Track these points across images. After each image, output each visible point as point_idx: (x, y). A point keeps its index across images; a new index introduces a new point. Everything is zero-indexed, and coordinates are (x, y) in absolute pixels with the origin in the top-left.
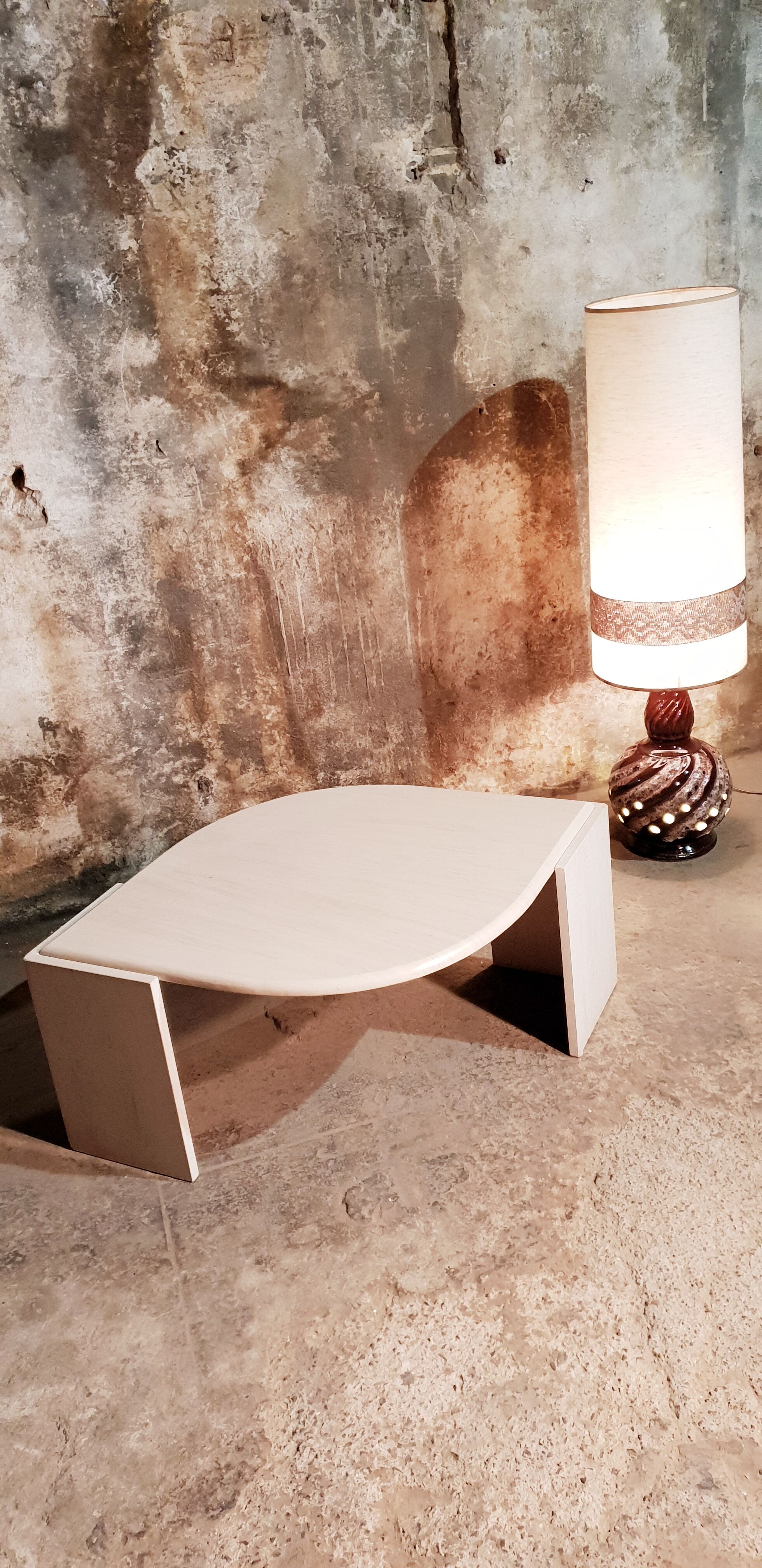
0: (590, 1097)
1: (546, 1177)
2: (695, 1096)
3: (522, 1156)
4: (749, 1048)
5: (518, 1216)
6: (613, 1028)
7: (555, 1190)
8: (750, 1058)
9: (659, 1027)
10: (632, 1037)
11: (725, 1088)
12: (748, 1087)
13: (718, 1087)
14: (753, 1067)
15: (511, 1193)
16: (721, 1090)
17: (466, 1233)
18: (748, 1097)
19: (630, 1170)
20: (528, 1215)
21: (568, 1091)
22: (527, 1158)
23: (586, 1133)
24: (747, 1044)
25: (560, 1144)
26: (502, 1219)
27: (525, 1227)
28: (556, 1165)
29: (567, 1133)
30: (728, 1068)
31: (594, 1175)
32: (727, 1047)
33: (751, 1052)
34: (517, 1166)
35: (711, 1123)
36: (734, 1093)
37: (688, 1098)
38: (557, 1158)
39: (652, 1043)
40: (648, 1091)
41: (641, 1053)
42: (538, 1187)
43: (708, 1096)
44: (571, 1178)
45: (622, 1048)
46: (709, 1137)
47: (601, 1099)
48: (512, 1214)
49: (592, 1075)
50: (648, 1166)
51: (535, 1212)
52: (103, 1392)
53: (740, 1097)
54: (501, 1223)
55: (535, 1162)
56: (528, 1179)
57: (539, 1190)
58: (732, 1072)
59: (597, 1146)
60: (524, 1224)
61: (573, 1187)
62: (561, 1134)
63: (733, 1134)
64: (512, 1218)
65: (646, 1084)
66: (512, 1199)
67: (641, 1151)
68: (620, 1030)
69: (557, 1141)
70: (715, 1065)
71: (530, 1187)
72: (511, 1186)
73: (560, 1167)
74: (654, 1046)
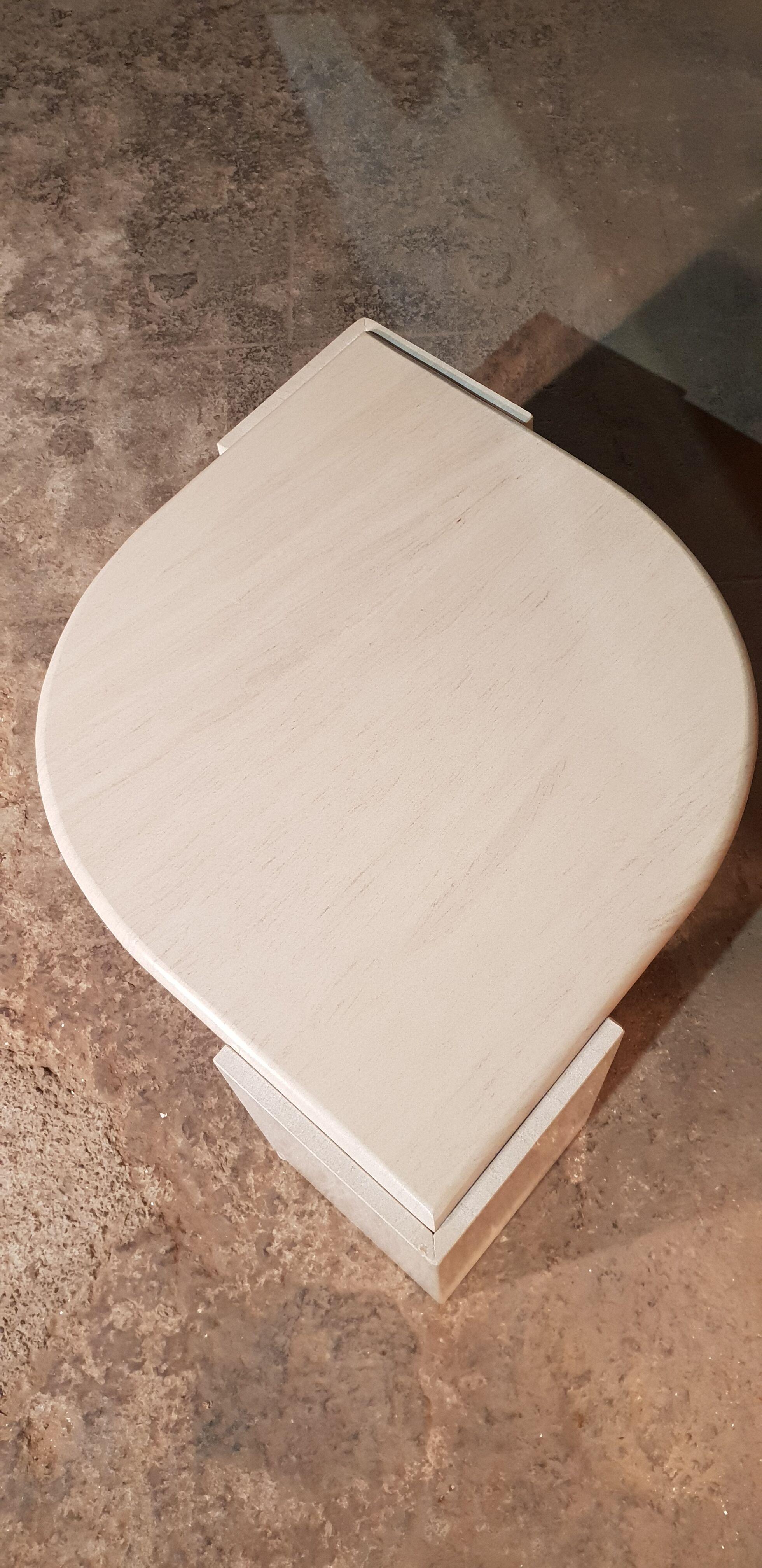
0: (189, 1127)
1: (76, 1008)
2: (122, 1280)
3: (125, 993)
4: (176, 1431)
5: (35, 954)
6: (324, 1235)
7: (52, 1012)
8: (154, 1420)
9: (294, 1311)
10: (289, 1256)
11: (111, 1335)
12: (96, 1373)
13: (119, 1325)
14: (131, 1408)
15: (72, 957)
16: (111, 1326)
17: (40, 889)
18: (78, 1360)
19: (39, 1120)
20: (31, 966)
21: (214, 1101)
22: (119, 997)
23: (125, 1090)
24: (186, 1434)
25: (121, 1046)
26: (40, 934)
27: (15, 956)
28: (89, 1028)
29: (137, 1066)
30: (149, 1366)
31: (55, 1070)
32: (197, 1397)
33: (166, 1428)
34: (109, 981)
35: (58, 1272)
36: (94, 1343)
37: (121, 1268)
38: (102, 1035)
39: (262, 1280)
40: (171, 1221)
41: (247, 1250)
42: (66, 992)
43: (110, 1300)
44: (63, 1039)
45: (272, 1225)
46: (38, 1253)
47: (180, 1141)
48: (41, 947)
49: (233, 1152)
50: (31, 1144)
51: (31, 975)
52: (36, 547)
53: (83, 1347)
54: (35, 931)
55: (105, 1004)
56: (84, 986)
57: (60, 992)
58: (138, 1366)
59: (96, 1094)
60: (20, 956)
61: (49, 1037)
62: (141, 1057)
63: (23, 1291)
64: (36, 946)
65: (185, 1224)
66: (63, 956)
67: (62, 1148)
68: (317, 1244)
69: (130, 1046)
70: (167, 1351)
71: (71, 983)
72: (84, 963)
73: (86, 1033)
74: (253, 1279)
